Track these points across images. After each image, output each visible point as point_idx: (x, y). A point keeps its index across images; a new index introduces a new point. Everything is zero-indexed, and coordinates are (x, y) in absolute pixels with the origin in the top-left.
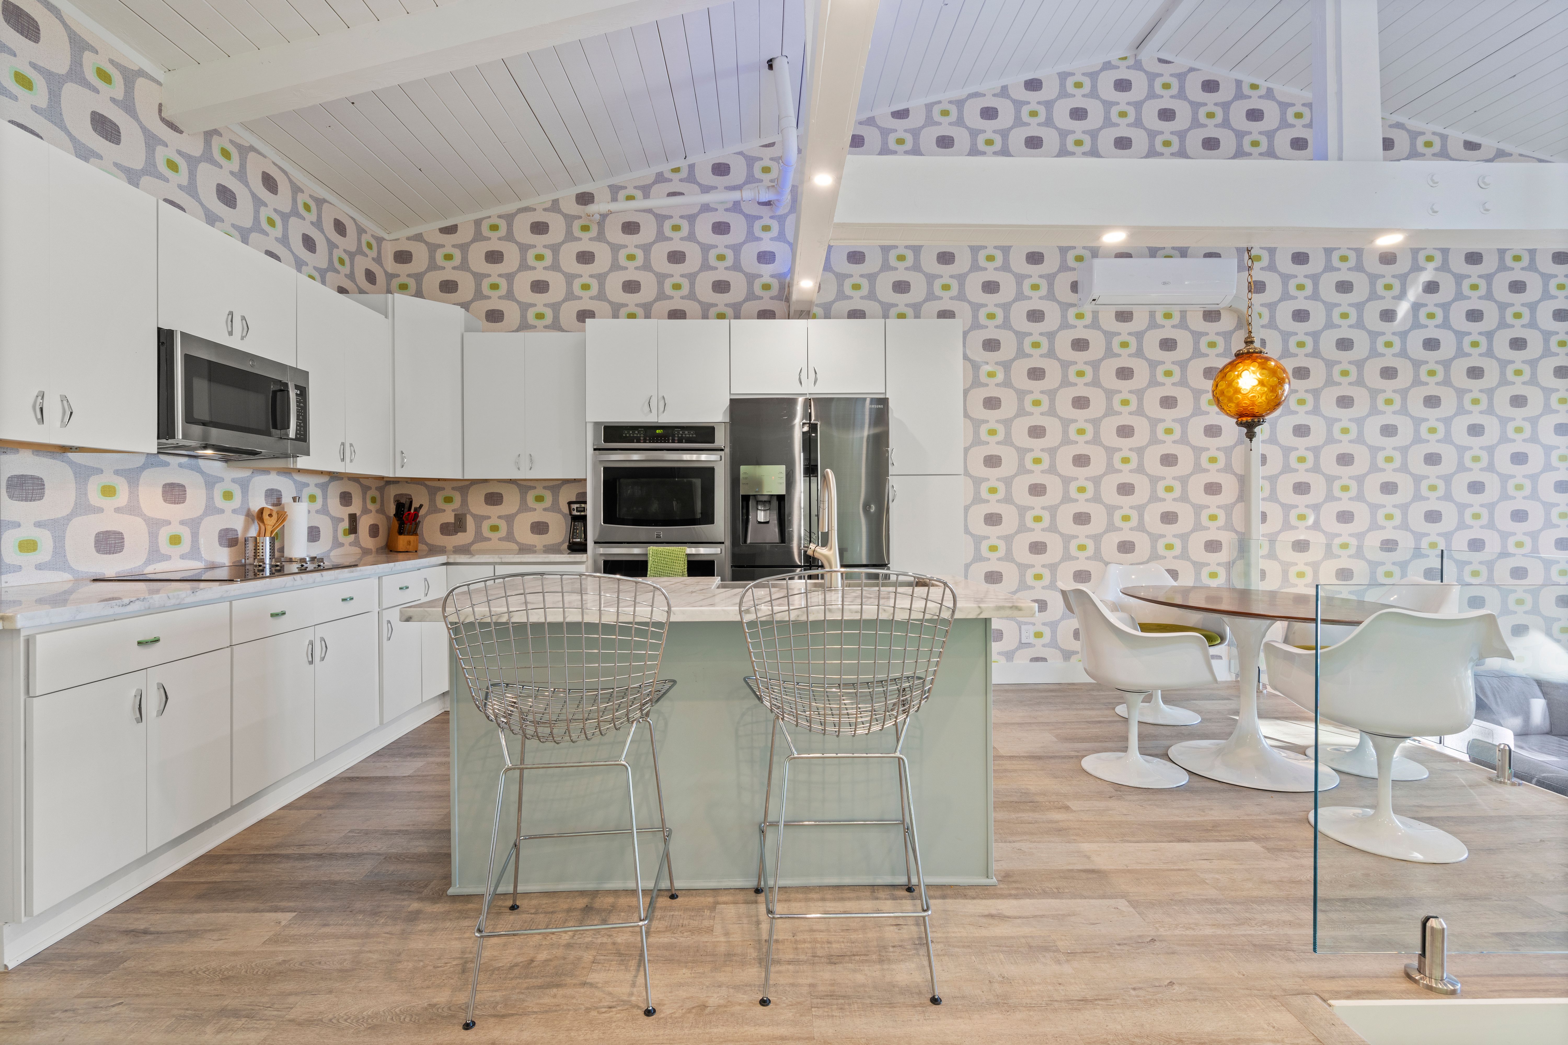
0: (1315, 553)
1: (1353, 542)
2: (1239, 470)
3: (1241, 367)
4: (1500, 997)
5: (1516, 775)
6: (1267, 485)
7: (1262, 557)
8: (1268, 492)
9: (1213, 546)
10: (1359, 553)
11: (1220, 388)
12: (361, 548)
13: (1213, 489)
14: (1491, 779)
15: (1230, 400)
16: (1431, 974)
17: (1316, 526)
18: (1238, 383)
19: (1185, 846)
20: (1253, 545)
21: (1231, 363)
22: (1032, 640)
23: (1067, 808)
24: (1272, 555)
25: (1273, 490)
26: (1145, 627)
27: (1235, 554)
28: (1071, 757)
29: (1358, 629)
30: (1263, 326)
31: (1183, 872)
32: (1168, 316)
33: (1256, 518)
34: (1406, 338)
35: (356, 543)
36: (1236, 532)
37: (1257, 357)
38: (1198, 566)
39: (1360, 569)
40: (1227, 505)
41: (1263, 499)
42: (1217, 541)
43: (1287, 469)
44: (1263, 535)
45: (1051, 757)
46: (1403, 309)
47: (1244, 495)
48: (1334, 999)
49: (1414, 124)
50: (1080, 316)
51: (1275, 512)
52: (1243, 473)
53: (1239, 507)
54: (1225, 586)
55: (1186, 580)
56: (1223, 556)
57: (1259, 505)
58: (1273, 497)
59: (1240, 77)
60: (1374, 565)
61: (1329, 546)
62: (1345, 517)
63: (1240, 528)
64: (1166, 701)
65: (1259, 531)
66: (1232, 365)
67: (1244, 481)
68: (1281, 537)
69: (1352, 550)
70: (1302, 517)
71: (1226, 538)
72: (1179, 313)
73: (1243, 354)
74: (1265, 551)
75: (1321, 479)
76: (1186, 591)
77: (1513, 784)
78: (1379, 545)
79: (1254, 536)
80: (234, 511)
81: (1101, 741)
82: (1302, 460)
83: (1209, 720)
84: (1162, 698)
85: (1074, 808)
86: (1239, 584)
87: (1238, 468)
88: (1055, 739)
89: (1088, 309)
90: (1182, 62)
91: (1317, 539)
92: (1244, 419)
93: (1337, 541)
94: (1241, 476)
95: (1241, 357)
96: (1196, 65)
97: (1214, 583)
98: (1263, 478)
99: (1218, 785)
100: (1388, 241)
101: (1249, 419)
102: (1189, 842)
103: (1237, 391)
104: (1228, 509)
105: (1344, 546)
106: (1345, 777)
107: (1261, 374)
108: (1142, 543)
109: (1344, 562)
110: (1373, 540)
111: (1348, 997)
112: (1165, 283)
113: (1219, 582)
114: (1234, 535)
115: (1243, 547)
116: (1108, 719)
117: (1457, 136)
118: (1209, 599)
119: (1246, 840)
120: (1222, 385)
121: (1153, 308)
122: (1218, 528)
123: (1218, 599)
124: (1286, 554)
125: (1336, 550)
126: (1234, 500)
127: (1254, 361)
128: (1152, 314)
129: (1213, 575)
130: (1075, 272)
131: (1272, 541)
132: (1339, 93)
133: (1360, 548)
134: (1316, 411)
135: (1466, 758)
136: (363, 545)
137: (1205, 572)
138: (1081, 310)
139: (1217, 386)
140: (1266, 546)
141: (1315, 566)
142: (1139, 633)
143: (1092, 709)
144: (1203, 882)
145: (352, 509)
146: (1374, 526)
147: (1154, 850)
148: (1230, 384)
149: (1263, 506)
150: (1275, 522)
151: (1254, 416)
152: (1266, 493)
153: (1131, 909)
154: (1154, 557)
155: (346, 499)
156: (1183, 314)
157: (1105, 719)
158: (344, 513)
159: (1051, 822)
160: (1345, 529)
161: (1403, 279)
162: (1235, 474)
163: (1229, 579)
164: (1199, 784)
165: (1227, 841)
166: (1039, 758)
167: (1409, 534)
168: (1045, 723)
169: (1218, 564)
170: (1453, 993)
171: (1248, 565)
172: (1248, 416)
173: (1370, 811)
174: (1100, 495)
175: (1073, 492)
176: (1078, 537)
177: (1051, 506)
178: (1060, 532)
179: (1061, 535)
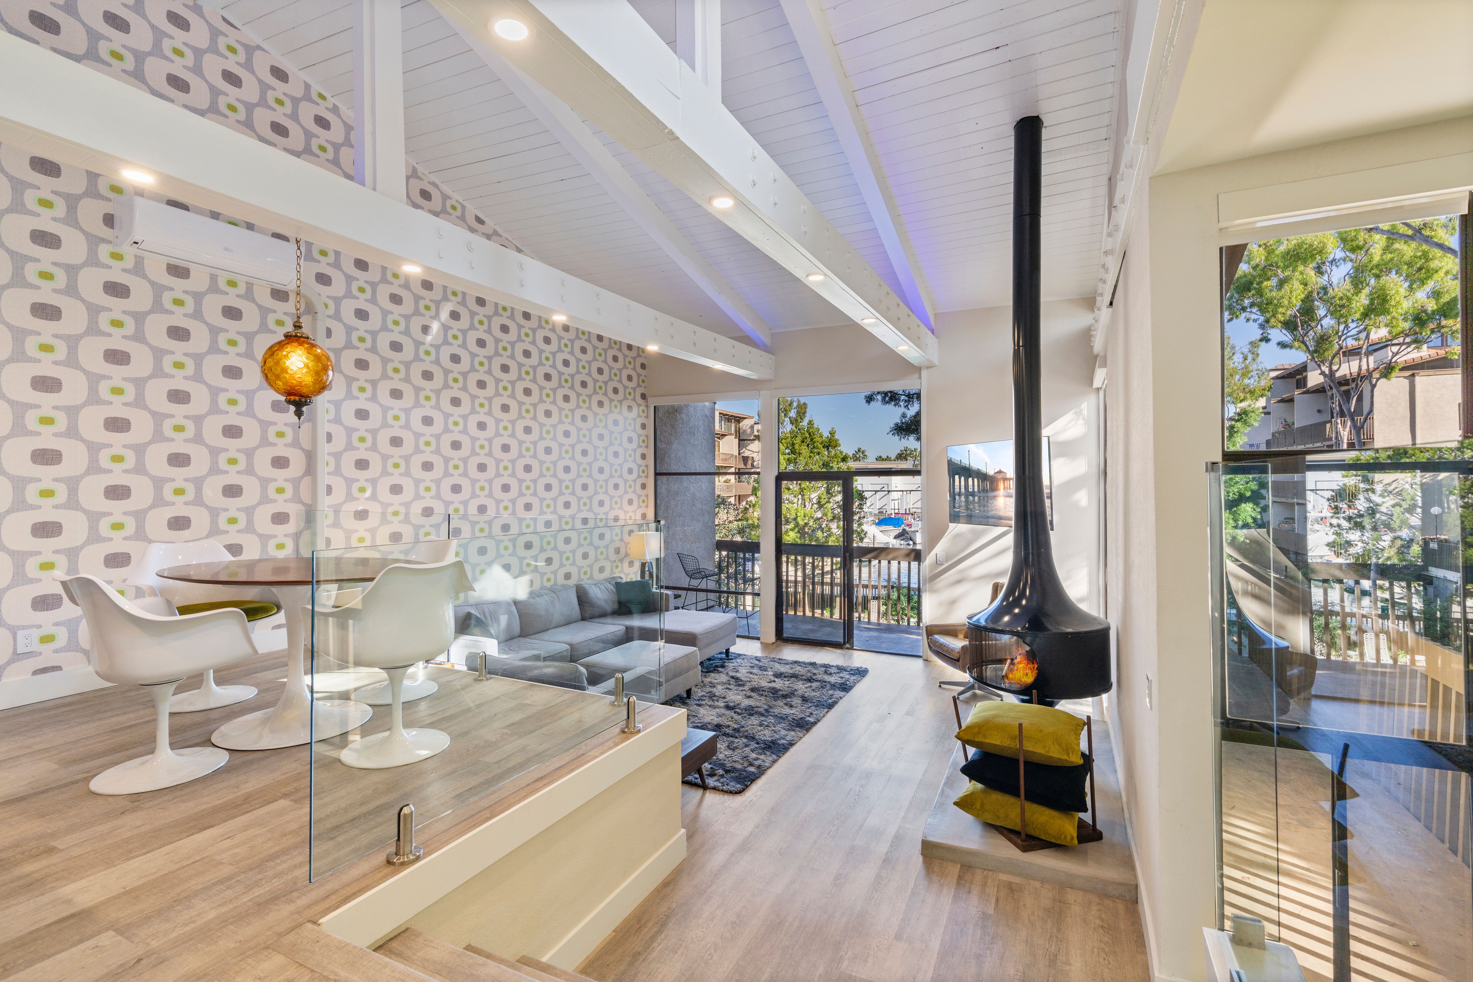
0: (373, 520)
1: (402, 510)
2: (306, 446)
3: (289, 348)
4: (447, 845)
5: (490, 673)
6: (332, 461)
7: (328, 526)
8: (333, 467)
9: (280, 518)
10: (407, 520)
11: (268, 365)
13: (280, 462)
14: (475, 680)
15: (278, 377)
16: (404, 852)
17: (374, 497)
18: (285, 363)
19: (208, 833)
20: (319, 516)
21: (280, 343)
22: (36, 647)
23: (51, 850)
24: (336, 524)
25: (338, 466)
26: (184, 610)
27: (302, 524)
28: (77, 782)
29: (372, 584)
30: (329, 316)
31: (197, 864)
32: (232, 284)
33: (322, 490)
34: (439, 349)
36: (304, 504)
37: (304, 342)
38: (265, 539)
39: (407, 532)
40: (294, 479)
41: (329, 474)
42: (284, 513)
43: (349, 447)
44: (328, 507)
45: (42, 792)
46: (435, 326)
47: (310, 469)
48: (323, 917)
49: (446, 189)
50: (117, 256)
51: (338, 485)
52: (310, 449)
53: (307, 480)
54: (292, 556)
55: (251, 553)
56: (291, 527)
57: (324, 478)
58: (337, 471)
59: (310, 81)
60: (417, 528)
61: (384, 514)
62: (396, 489)
63: (307, 500)
64: (219, 682)
65: (325, 503)
66: (280, 345)
67: (311, 457)
68: (345, 508)
69: (401, 517)
70: (362, 490)
71: (293, 510)
72: (245, 284)
73: (291, 336)
74: (330, 520)
75: (378, 457)
76: (251, 565)
77: (487, 679)
78: (421, 512)
79: (320, 507)
81: (127, 749)
82: (362, 440)
83: (267, 690)
84: (214, 681)
85: (61, 847)
86: (306, 553)
87: (306, 445)
88: (56, 766)
89: (129, 252)
90: (250, 35)
91: (375, 509)
92: (292, 398)
93: (391, 510)
94: (308, 451)
95: (290, 338)
96: (264, 45)
97: (281, 554)
98: (328, 454)
99: (260, 754)
100: (412, 270)
101: (297, 398)
102: (212, 827)
103: (285, 370)
104: (296, 483)
105: (396, 513)
106: (377, 709)
107: (307, 358)
108: (200, 518)
109: (396, 527)
110: (417, 508)
111: (337, 907)
112: (226, 249)
113: (287, 552)
114: (301, 507)
115: (310, 517)
116: (144, 720)
117: (472, 210)
118: (277, 570)
119: (276, 800)
120: (270, 363)
121: (215, 271)
122: (286, 501)
123: (285, 570)
124: (348, 521)
125: (390, 517)
126: (300, 474)
127: (301, 344)
128: (214, 278)
129: (280, 546)
130: (111, 204)
131: (337, 512)
132: (374, 134)
133: (407, 514)
134: (374, 398)
135: (464, 668)
137: (272, 544)
138: (117, 250)
139: (265, 362)
140: (331, 515)
141: (373, 531)
142: (179, 618)
143: (125, 713)
144: (220, 863)
146: (417, 497)
147: (167, 854)
148: (277, 363)
149: (328, 480)
150: (338, 495)
151: (301, 396)
152: (332, 468)
153: (119, 938)
154: (214, 531)
156: (250, 286)
157: (140, 721)
159: (19, 878)
160: (396, 499)
161: (438, 304)
162: (303, 450)
163: (297, 550)
164: (239, 759)
165: (256, 809)
166: (22, 799)
167: (441, 502)
168: (45, 749)
169: (286, 536)
170: (418, 859)
171: (314, 534)
172: (295, 395)
173: (387, 734)
174: (144, 465)
175: (104, 461)
176: (112, 514)
177: (70, 478)
178: (84, 509)
179: (85, 512)
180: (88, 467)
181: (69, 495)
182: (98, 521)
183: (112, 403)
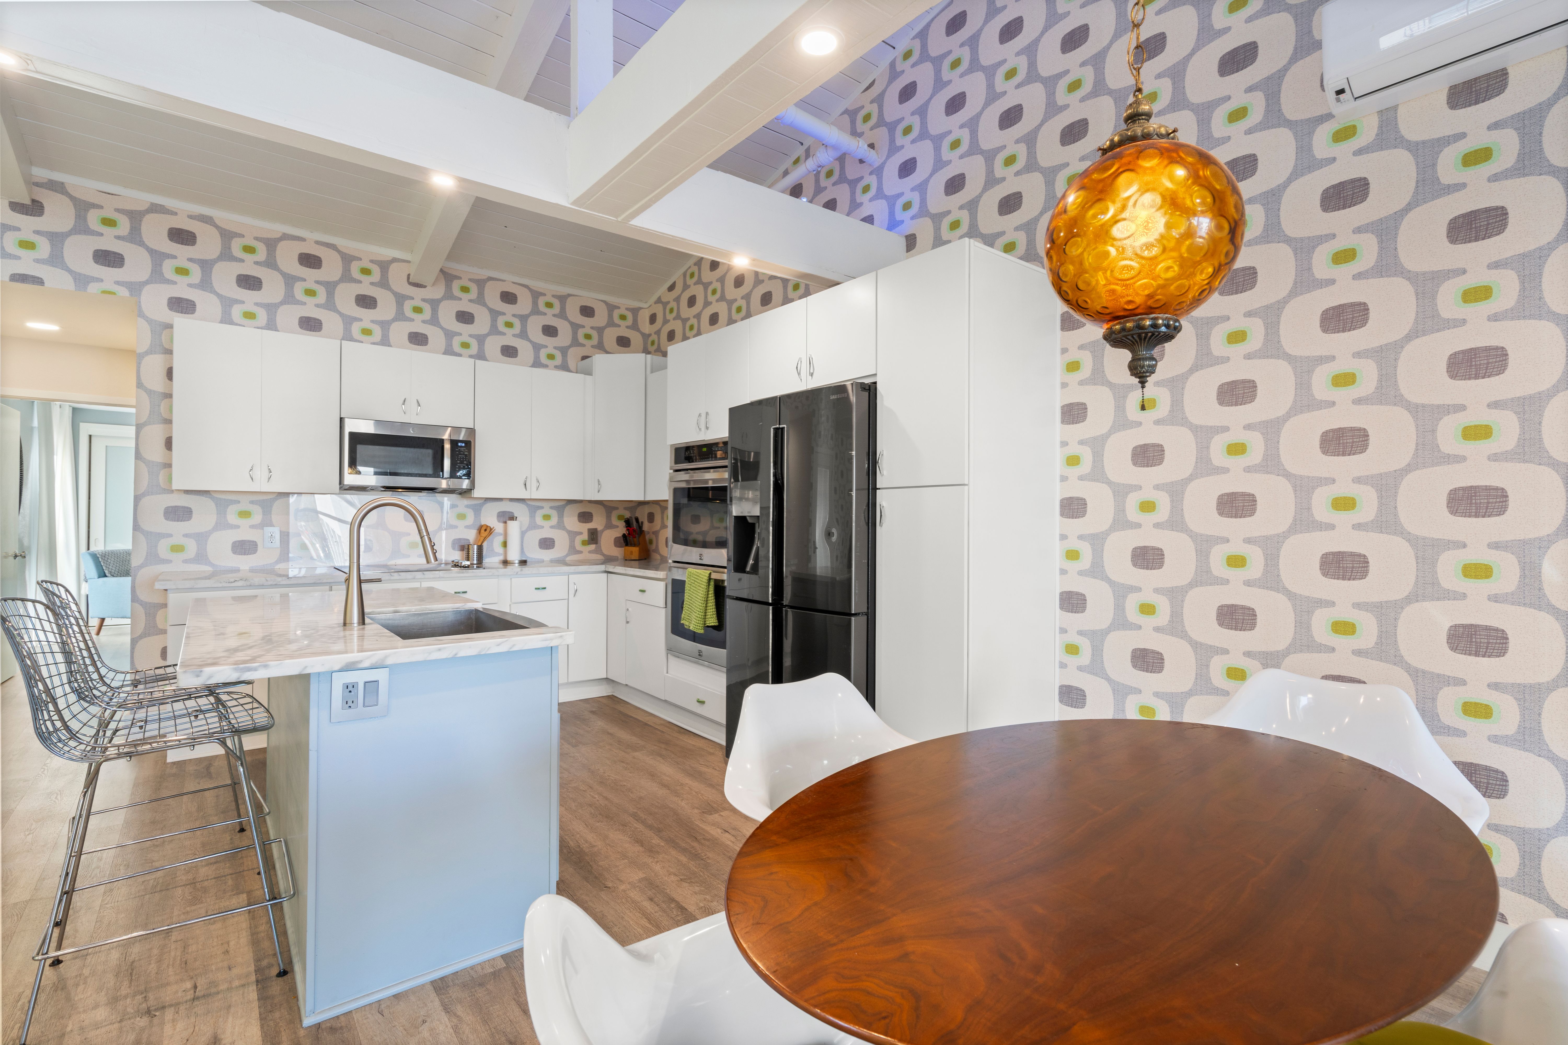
12: (603, 555)
35: (598, 551)
50: (1344, 134)
80: (467, 527)
89: (1364, 112)
136: (605, 552)
138: (1347, 121)
145: (591, 525)
155: (585, 517)
158: (585, 528)
174: (1396, 515)
175: (1321, 509)
176: (1333, 604)
177: (1267, 538)
178: (1287, 590)
179: (1291, 596)
180: (1295, 520)
181: (1266, 565)
182: (1310, 613)
183: (1334, 403)
